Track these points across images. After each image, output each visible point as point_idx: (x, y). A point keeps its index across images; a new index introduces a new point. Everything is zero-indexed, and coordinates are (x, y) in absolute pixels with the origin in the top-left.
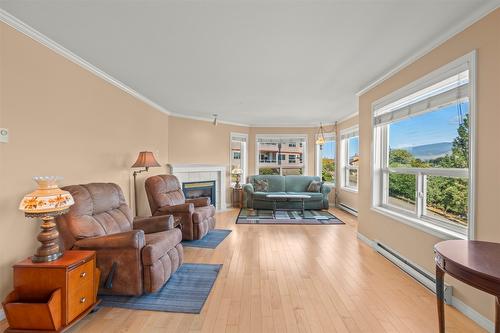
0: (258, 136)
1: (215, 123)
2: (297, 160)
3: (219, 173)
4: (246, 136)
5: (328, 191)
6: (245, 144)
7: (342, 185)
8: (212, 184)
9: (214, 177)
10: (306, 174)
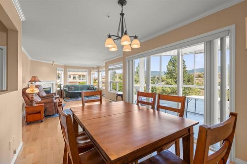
0: (68, 69)
1: (53, 64)
2: (77, 79)
3: (53, 84)
4: (63, 69)
5: (96, 89)
6: (63, 72)
7: (100, 87)
8: (49, 89)
9: (51, 86)
10: (87, 84)
